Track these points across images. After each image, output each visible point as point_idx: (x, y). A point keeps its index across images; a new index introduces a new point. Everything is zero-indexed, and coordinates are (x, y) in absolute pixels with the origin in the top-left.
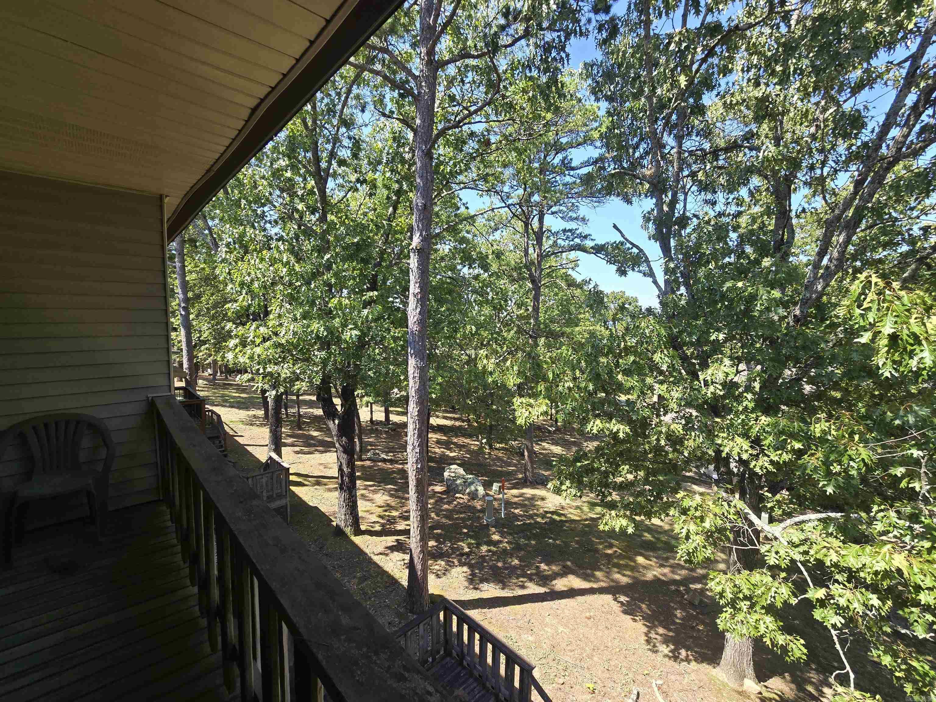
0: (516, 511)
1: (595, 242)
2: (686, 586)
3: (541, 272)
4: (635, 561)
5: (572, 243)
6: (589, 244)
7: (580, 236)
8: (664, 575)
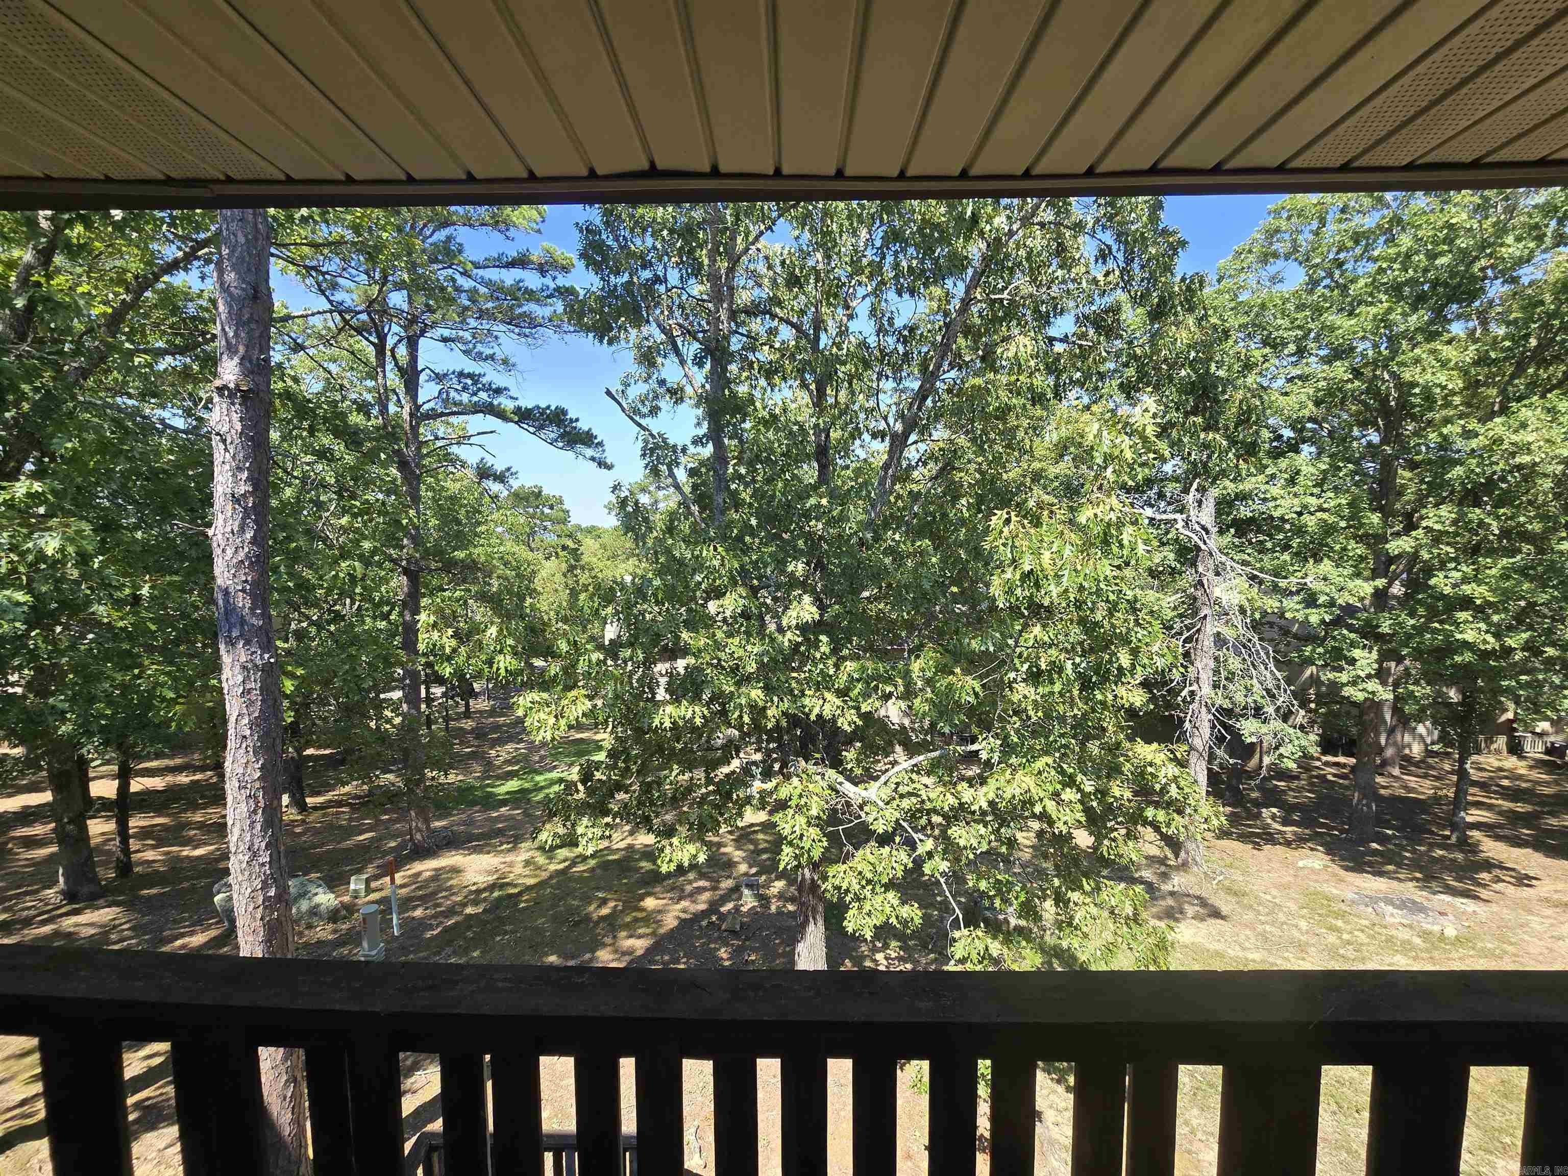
0: (418, 913)
1: (517, 403)
2: (716, 912)
3: (419, 449)
4: (643, 910)
5: (475, 399)
6: (508, 405)
7: (488, 388)
8: (684, 911)
